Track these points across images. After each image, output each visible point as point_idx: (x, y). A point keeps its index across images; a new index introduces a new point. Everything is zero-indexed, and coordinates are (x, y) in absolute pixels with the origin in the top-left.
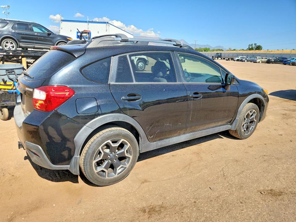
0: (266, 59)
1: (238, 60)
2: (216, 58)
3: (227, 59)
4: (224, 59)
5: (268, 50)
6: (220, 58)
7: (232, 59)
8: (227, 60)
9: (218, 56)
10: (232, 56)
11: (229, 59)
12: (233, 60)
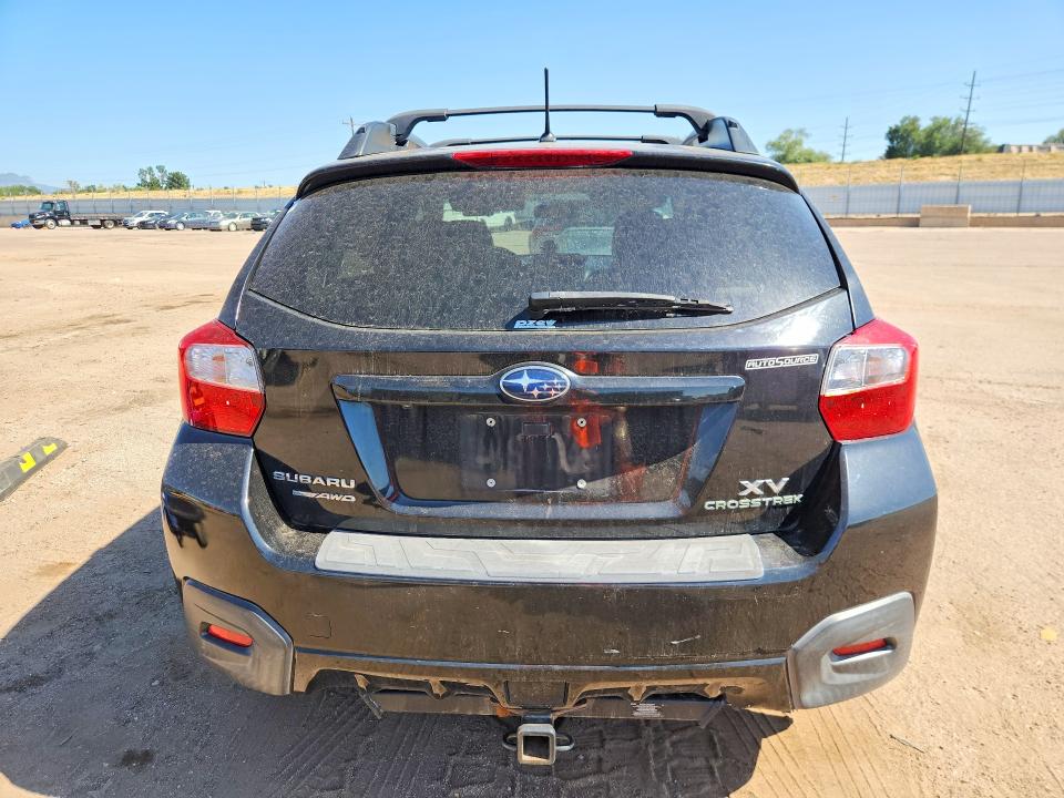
0: (245, 216)
1: (143, 225)
2: (50, 222)
3: (98, 223)
4: (84, 222)
5: (226, 188)
6: (65, 222)
7: (117, 223)
8: (95, 227)
9: (55, 212)
10: (110, 210)
11: (102, 221)
12: (125, 226)
